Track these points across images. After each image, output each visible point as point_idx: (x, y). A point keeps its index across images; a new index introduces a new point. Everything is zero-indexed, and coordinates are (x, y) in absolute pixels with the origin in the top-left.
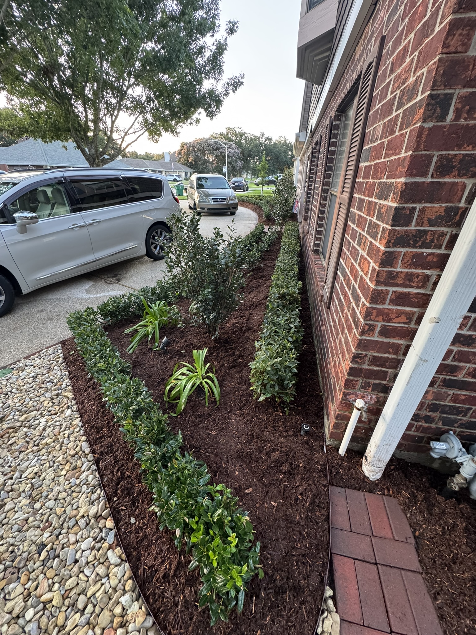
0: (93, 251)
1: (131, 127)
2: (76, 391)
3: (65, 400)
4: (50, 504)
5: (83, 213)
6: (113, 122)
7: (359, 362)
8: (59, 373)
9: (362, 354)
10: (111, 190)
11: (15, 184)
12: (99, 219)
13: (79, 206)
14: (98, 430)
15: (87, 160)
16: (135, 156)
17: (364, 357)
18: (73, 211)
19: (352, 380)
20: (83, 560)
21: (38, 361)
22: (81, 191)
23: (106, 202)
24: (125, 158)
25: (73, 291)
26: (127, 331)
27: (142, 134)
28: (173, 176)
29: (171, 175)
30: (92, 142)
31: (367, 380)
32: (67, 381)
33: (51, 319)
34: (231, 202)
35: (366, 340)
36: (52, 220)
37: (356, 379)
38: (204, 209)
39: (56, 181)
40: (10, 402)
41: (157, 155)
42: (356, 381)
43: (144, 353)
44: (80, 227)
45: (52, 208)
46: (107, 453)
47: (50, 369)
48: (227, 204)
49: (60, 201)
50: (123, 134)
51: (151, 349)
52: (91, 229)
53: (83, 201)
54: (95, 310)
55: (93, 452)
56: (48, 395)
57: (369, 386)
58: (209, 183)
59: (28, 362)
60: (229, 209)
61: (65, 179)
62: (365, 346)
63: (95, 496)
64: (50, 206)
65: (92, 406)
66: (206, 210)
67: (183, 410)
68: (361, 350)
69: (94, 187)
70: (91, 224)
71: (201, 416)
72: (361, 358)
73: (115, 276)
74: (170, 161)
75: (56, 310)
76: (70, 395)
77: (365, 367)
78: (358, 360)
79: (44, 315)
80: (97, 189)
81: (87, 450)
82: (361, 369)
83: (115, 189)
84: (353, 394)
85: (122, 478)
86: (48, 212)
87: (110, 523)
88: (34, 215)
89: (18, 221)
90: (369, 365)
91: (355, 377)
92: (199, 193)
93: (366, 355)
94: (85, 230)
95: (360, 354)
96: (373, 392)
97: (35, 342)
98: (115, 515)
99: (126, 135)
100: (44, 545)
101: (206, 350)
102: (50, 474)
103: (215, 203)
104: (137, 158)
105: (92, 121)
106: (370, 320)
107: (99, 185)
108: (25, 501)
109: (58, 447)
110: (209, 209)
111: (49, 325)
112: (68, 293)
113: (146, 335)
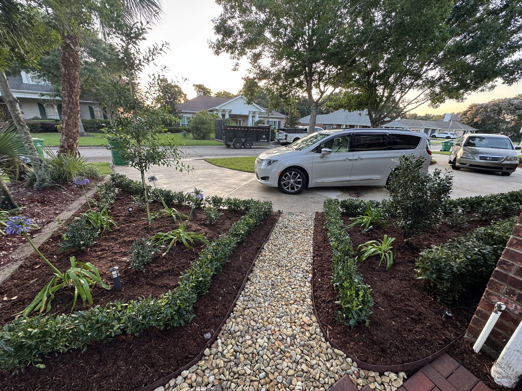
0: (351, 175)
1: (416, 99)
2: (315, 231)
3: (309, 233)
4: (293, 258)
5: (354, 153)
6: (401, 97)
7: (504, 268)
8: (311, 223)
9: (509, 262)
10: (378, 141)
11: (328, 135)
12: (362, 157)
13: (354, 149)
14: (319, 247)
15: (371, 122)
16: (415, 117)
17: (510, 265)
18: (350, 151)
19: (497, 283)
20: (298, 278)
21: (304, 215)
22: (358, 141)
23: (371, 149)
24: (403, 119)
25: (330, 194)
26: (350, 218)
27: (424, 103)
28: (447, 134)
29: (444, 133)
30: (380, 111)
31: (512, 288)
32: (312, 227)
33: (315, 203)
34: (506, 162)
35: (513, 251)
36: (337, 154)
37: (501, 283)
38: (465, 164)
39: (348, 134)
40: (290, 223)
41: (438, 116)
42: (501, 285)
43: (355, 231)
44: (350, 160)
45: (339, 149)
46: (319, 256)
47: (308, 220)
48: (500, 164)
49: (345, 145)
50: (406, 104)
51: (360, 231)
52: (355, 162)
53: (358, 146)
54: (339, 201)
55: (314, 253)
56: (304, 228)
57: (514, 295)
58: (484, 142)
59: (301, 214)
60: (502, 168)
61: (353, 134)
62: (512, 256)
63: (309, 265)
64: (338, 147)
65: (320, 238)
66: (467, 166)
67: (364, 261)
68: (507, 259)
69: (368, 139)
70: (357, 159)
71: (372, 268)
72: (507, 265)
73: (357, 193)
74: (450, 121)
75: (319, 199)
76: (312, 232)
77: (511, 274)
78: (504, 266)
79: (313, 200)
80: (369, 140)
81: (312, 251)
82: (507, 275)
83: (381, 141)
84: (496, 296)
85: (322, 266)
86: (336, 150)
87: (311, 275)
88: (330, 150)
89: (322, 152)
90: (514, 274)
91: (501, 281)
92: (464, 150)
93: (513, 264)
94: (351, 162)
95: (506, 261)
96: (517, 302)
97: (305, 209)
98: (314, 275)
99: (408, 104)
100: (287, 266)
101: (394, 239)
102: (296, 251)
103: (482, 161)
104: (415, 118)
105: (386, 97)
106: (518, 235)
107: (372, 138)
108: (286, 252)
109: (301, 245)
110: (471, 165)
111: (313, 205)
112: (327, 194)
113: (361, 224)
